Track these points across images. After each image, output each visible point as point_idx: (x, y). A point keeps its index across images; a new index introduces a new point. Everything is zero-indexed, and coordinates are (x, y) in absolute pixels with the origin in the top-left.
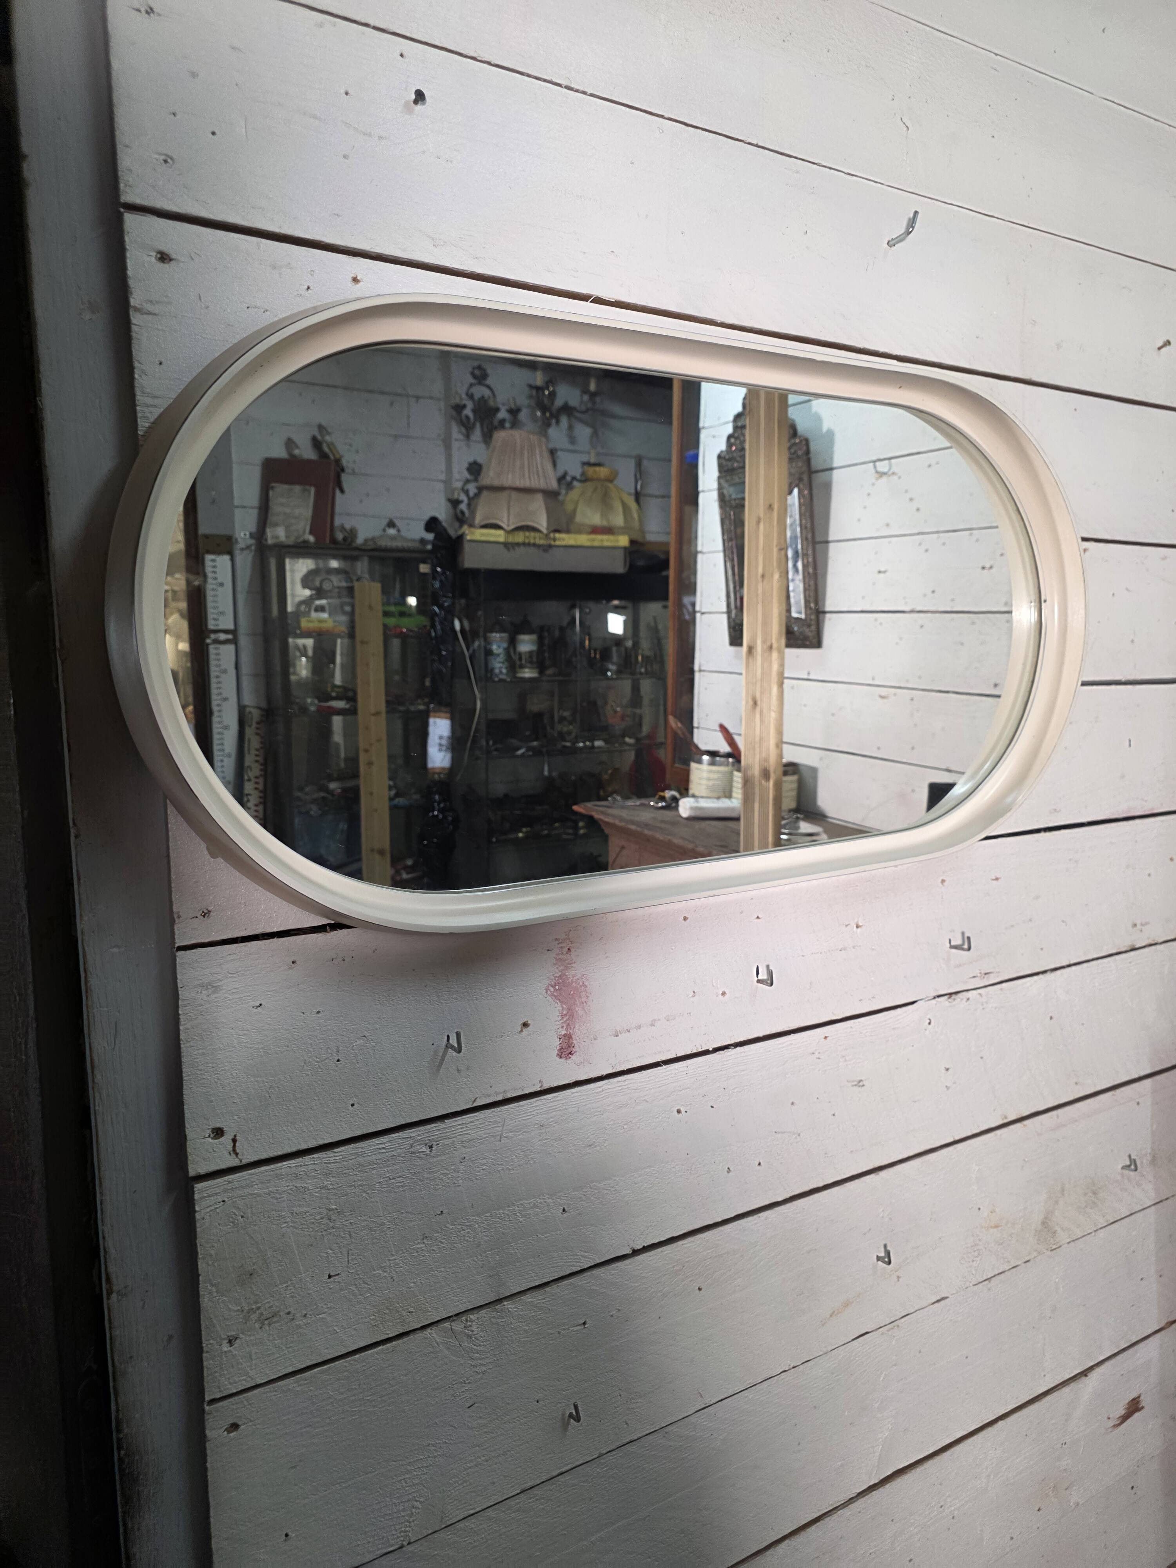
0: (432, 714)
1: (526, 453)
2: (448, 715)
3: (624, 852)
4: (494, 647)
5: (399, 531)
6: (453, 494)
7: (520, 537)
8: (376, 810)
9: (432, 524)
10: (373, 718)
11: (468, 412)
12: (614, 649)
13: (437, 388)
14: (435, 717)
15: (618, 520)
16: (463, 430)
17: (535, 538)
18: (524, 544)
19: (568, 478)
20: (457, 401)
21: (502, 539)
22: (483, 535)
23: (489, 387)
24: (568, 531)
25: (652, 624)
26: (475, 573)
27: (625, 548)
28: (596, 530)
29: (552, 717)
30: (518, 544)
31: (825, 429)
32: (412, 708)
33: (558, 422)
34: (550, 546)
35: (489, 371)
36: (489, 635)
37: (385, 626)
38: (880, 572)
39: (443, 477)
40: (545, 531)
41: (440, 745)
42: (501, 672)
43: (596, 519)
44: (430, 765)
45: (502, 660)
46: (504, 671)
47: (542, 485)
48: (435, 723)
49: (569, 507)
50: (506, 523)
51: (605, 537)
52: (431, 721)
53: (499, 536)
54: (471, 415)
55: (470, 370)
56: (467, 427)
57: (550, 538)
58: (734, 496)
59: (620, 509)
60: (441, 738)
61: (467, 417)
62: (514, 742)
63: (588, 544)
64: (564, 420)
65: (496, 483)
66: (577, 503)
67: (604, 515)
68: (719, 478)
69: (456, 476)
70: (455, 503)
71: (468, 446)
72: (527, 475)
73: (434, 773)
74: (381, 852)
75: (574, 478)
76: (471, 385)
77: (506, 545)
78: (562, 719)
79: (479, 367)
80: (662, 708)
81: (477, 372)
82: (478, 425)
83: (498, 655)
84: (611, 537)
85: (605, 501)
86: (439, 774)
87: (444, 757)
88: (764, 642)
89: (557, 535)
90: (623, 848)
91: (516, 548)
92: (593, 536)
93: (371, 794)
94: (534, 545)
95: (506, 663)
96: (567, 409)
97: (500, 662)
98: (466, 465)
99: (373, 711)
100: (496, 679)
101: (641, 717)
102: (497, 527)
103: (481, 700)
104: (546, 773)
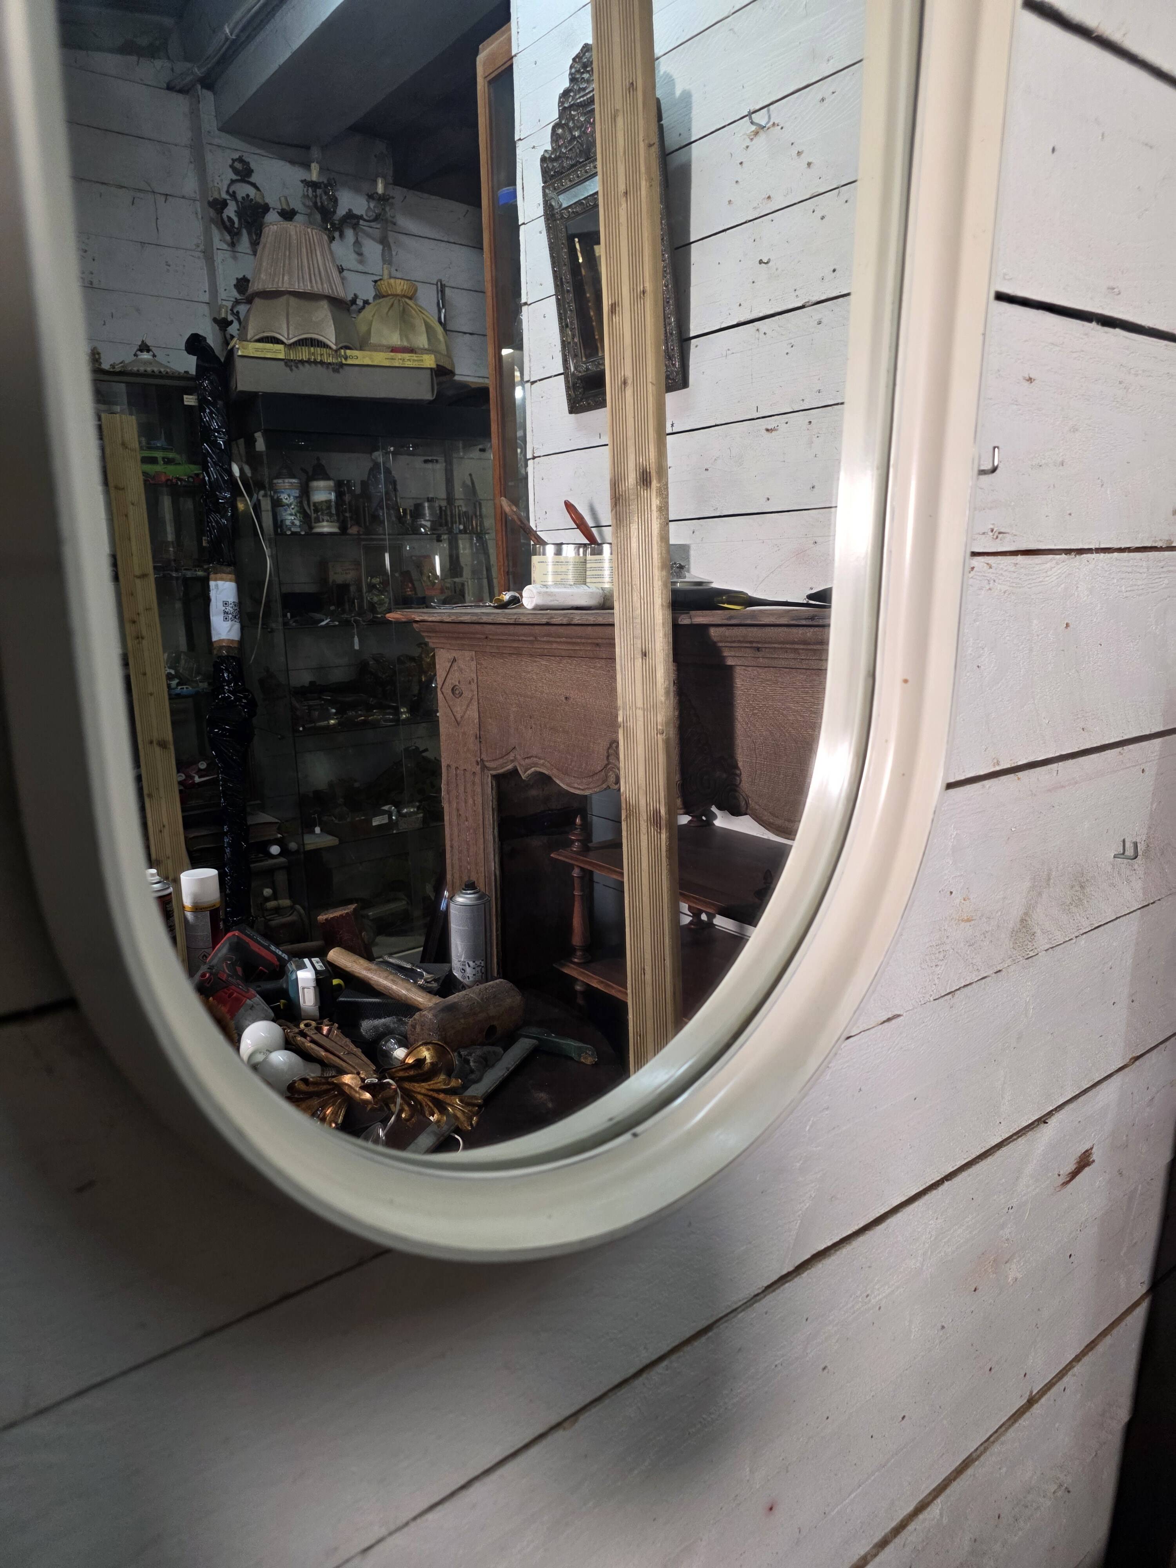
0: (212, 576)
1: (304, 250)
2: (232, 576)
3: (455, 664)
4: (284, 497)
5: (154, 356)
6: (219, 312)
7: (304, 354)
8: (151, 694)
9: (195, 344)
10: (138, 581)
11: (231, 211)
12: (426, 505)
13: (190, 185)
14: (216, 580)
15: (422, 341)
16: (228, 238)
17: (321, 355)
18: (309, 362)
19: (360, 303)
20: (216, 196)
21: (282, 356)
22: (257, 350)
23: (254, 185)
24: (361, 349)
25: (469, 483)
26: (252, 397)
27: (431, 369)
28: (394, 350)
29: (360, 590)
30: (302, 362)
31: (678, 93)
32: (189, 574)
33: (342, 236)
34: (342, 365)
35: (253, 165)
36: (275, 481)
37: (145, 474)
38: (761, 262)
39: (206, 298)
40: (334, 347)
41: (225, 612)
42: (293, 523)
43: (395, 339)
44: (215, 638)
45: (293, 511)
46: (297, 523)
47: (327, 290)
48: (217, 586)
49: (363, 328)
50: (286, 337)
51: (406, 356)
52: (212, 584)
53: (279, 351)
54: (236, 219)
55: (230, 162)
56: (231, 231)
57: (341, 356)
58: (564, 206)
59: (423, 328)
60: (226, 604)
61: (229, 218)
62: (317, 616)
63: (387, 363)
64: (349, 233)
65: (270, 287)
66: (370, 324)
67: (403, 335)
68: (544, 188)
69: (222, 294)
70: (223, 324)
71: (235, 258)
72: (307, 276)
73: (221, 647)
74: (163, 745)
75: (366, 302)
76: (233, 182)
77: (287, 362)
78: (372, 587)
79: (240, 160)
80: (485, 581)
81: (238, 165)
82: (244, 232)
83: (289, 505)
84: (414, 356)
85: (404, 320)
86: (228, 648)
87: (232, 626)
88: (632, 290)
89: (348, 352)
90: (455, 660)
91: (300, 366)
92: (392, 354)
93: (145, 674)
94: (322, 363)
95: (298, 515)
96: (352, 219)
97: (291, 515)
98: (235, 282)
99: (138, 573)
100: (289, 533)
101: (463, 585)
102: (276, 341)
103: (271, 557)
104: (357, 647)
